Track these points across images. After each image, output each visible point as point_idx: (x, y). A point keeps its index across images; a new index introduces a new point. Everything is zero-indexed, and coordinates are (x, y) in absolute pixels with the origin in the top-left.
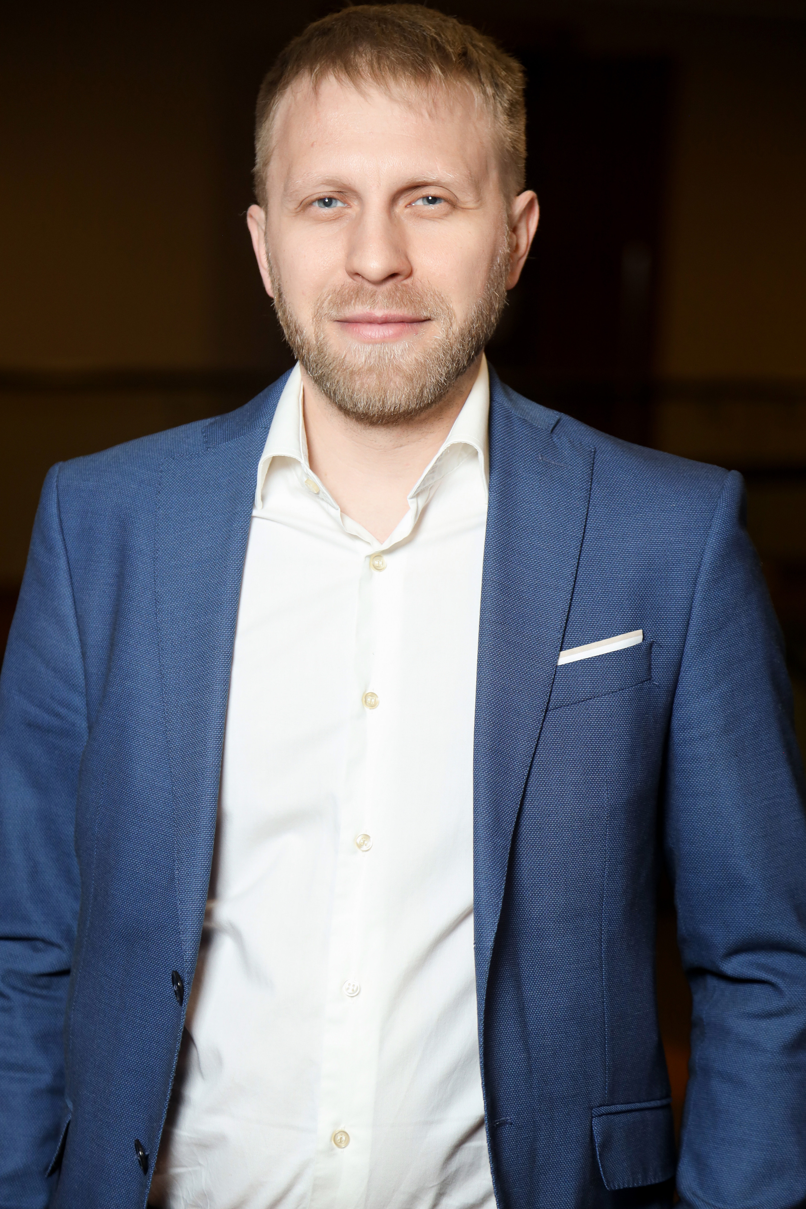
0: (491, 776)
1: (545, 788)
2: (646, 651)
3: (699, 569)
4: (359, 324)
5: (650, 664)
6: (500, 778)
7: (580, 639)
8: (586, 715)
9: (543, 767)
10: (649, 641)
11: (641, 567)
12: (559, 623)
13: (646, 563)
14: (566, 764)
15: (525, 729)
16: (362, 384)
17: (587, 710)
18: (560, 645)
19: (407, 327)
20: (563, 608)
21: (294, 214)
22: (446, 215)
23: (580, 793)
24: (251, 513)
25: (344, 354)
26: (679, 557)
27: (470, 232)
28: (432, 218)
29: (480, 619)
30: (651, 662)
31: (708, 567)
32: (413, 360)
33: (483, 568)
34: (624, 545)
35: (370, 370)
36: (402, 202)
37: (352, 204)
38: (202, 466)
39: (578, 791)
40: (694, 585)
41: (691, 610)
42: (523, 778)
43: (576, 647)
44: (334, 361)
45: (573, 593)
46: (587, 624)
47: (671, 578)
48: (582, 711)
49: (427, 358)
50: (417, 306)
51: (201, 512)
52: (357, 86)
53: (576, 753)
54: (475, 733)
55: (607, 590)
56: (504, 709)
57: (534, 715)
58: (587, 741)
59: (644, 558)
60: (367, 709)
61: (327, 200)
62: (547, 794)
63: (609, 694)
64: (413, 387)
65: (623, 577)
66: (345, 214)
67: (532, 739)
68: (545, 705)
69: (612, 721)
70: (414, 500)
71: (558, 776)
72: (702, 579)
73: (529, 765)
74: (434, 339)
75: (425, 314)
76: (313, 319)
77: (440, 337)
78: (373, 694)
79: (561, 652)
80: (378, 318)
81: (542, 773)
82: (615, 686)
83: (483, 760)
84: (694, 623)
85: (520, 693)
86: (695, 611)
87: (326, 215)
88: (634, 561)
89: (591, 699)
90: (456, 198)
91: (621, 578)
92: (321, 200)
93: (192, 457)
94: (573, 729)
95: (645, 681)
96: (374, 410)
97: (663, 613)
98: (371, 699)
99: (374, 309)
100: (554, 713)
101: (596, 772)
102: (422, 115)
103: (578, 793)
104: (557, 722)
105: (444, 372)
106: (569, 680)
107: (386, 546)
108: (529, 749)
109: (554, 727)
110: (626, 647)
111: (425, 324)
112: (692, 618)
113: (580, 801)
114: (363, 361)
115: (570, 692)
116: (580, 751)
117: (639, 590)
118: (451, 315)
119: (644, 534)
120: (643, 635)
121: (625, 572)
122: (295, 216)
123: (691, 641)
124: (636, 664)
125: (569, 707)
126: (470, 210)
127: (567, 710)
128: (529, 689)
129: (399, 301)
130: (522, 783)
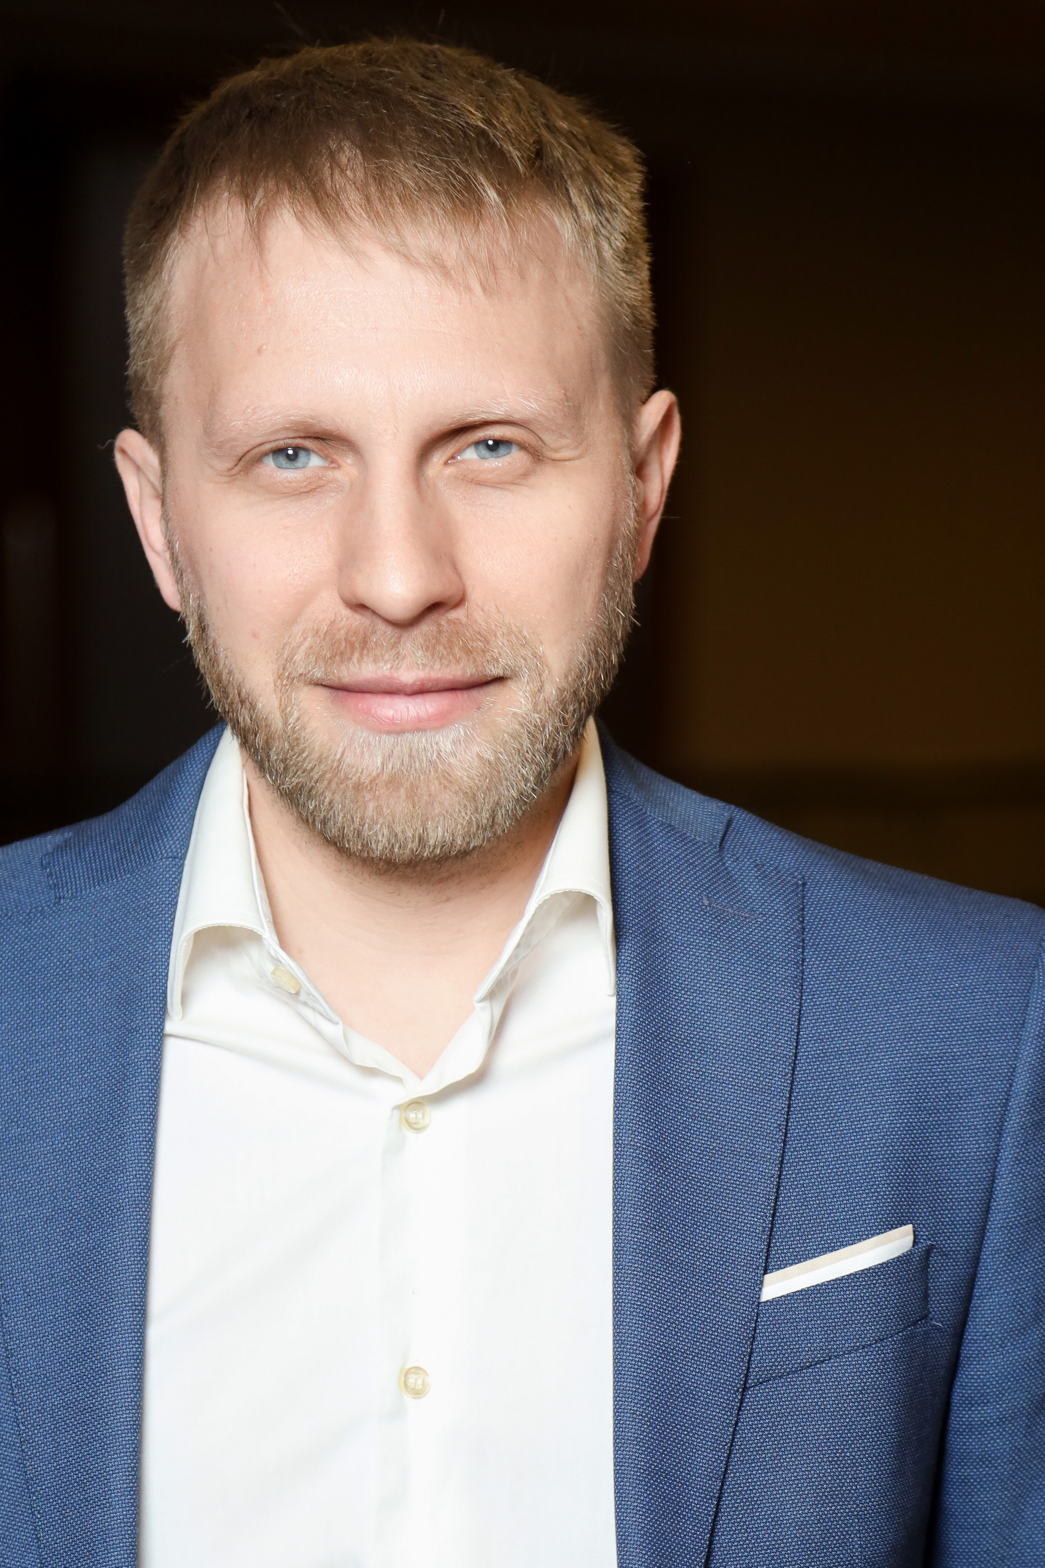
0: (649, 1521)
1: (746, 1535)
2: (920, 1264)
3: (1006, 1105)
4: (368, 696)
5: (927, 1289)
6: (666, 1524)
7: (797, 1250)
8: (815, 1393)
9: (741, 1497)
10: (924, 1244)
11: (903, 1106)
12: (760, 1223)
13: (913, 1098)
14: (783, 1488)
15: (706, 1427)
16: (379, 809)
17: (817, 1383)
18: (764, 1265)
19: (462, 698)
20: (765, 1192)
21: (226, 479)
22: (525, 475)
23: (810, 1542)
24: (162, 1030)
25: (340, 751)
26: (969, 1085)
27: (570, 507)
28: (499, 484)
29: (614, 1221)
30: (928, 1283)
31: (1022, 1100)
32: (473, 759)
33: (615, 1121)
34: (870, 1066)
35: (394, 782)
36: (438, 458)
37: (340, 462)
38: (53, 936)
39: (807, 1538)
40: (998, 1136)
41: (993, 1181)
42: (707, 1521)
43: (791, 1264)
44: (320, 762)
45: (782, 1162)
46: (810, 1220)
47: (956, 1123)
48: (808, 1386)
49: (501, 753)
50: (479, 659)
51: (61, 1029)
52: (342, 238)
53: (800, 1466)
54: (615, 1440)
55: (844, 1154)
56: (667, 1391)
57: (722, 1400)
58: (820, 1441)
59: (908, 1087)
60: (408, 1399)
61: (290, 452)
62: (750, 1546)
63: (857, 1350)
64: (476, 809)
65: (873, 1126)
66: (328, 482)
67: (719, 1444)
68: (741, 1380)
69: (865, 1402)
70: (486, 1004)
71: (769, 1512)
72: (1013, 1123)
73: (717, 1495)
74: (511, 713)
75: (495, 671)
76: (275, 682)
77: (521, 709)
78: (418, 1369)
79: (766, 1276)
80: (406, 685)
81: (740, 1508)
82: (868, 1335)
83: (633, 1492)
84: (999, 1207)
85: (696, 1358)
86: (1002, 1184)
87: (290, 483)
88: (890, 1095)
89: (823, 1362)
90: (540, 443)
91: (869, 1128)
92: (279, 451)
93: (30, 917)
94: (793, 1421)
95: (918, 1321)
96: (402, 853)
97: (945, 1190)
98: (416, 1380)
99: (398, 669)
100: (756, 1392)
101: (838, 1500)
102: (469, 289)
103: (808, 1540)
104: (763, 1410)
105: (529, 771)
106: (781, 1329)
107: (432, 1085)
108: (715, 1464)
109: (758, 1418)
110: (885, 1260)
111: (492, 689)
112: (994, 1196)
113: (812, 1556)
114: (379, 764)
115: (784, 1351)
116: (808, 1461)
117: (904, 1149)
118: (539, 665)
119: (905, 1044)
120: (915, 1235)
121: (876, 1117)
122: (228, 482)
123: (995, 1239)
124: (903, 1290)
125: (782, 1380)
126: (567, 463)
127: (780, 1385)
128: (712, 1351)
129: (445, 652)
130: (704, 1529)
